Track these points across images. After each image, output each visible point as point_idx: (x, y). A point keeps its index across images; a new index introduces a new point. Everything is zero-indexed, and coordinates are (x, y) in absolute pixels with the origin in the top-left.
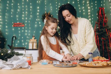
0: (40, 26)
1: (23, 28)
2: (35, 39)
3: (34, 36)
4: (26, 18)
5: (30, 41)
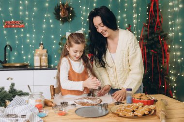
0: (52, 26)
1: (22, 30)
2: (43, 49)
3: (42, 44)
4: (27, 13)
5: (35, 52)
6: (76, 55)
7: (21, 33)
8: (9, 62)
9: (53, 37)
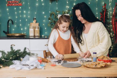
0: (43, 4)
1: (20, 8)
2: (36, 22)
3: (36, 19)
5: (30, 25)
6: (64, 29)
7: (19, 10)
8: (10, 33)
9: (44, 13)
